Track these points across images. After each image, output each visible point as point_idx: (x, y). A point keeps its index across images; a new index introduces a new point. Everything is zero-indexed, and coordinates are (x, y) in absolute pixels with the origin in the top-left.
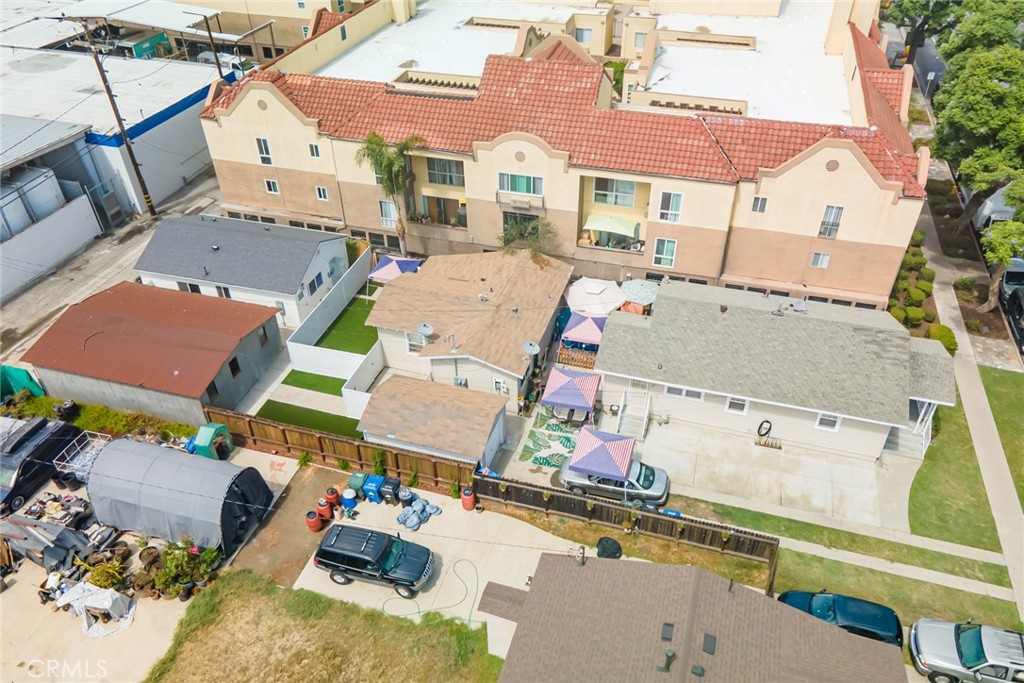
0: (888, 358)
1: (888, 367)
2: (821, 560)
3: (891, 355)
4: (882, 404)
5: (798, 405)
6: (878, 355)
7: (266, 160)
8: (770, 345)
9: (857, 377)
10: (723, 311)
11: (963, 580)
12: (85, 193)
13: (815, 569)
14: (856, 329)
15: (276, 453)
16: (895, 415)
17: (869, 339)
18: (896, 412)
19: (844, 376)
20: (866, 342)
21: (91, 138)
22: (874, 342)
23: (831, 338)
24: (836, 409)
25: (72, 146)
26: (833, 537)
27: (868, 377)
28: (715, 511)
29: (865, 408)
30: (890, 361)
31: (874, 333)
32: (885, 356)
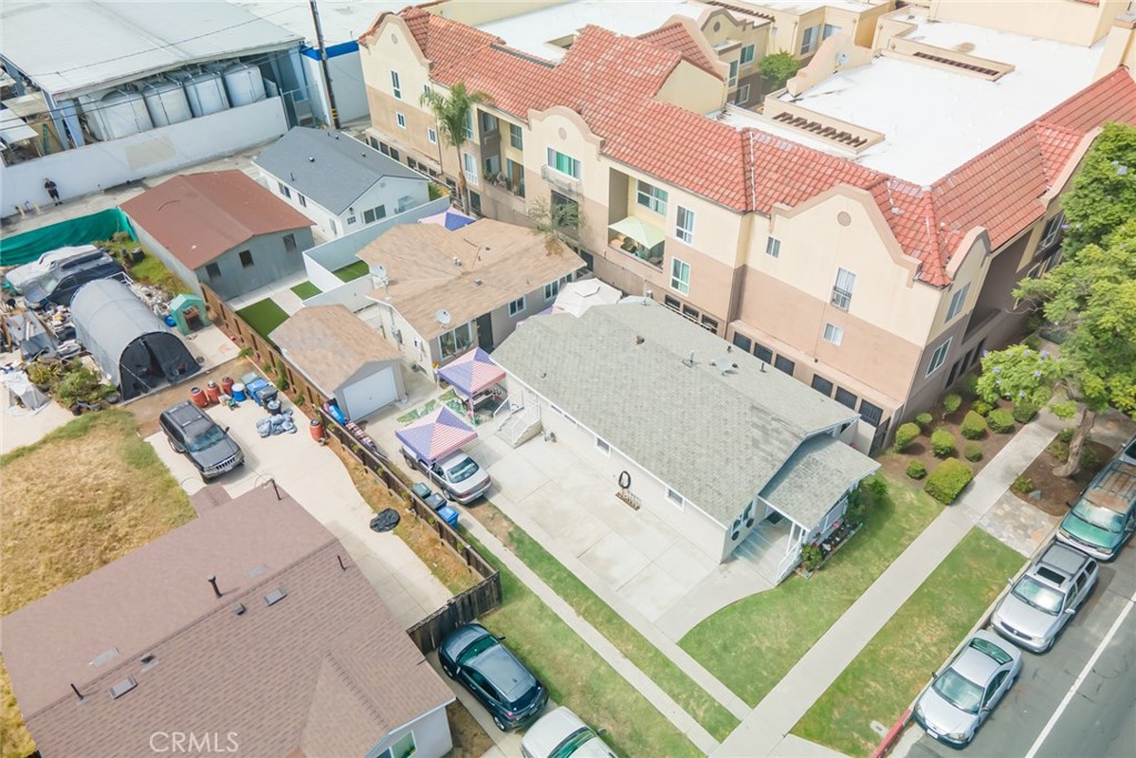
0: (763, 451)
1: (756, 459)
2: (557, 619)
3: (769, 449)
4: (719, 494)
5: (637, 461)
6: (755, 443)
7: (398, 94)
8: (657, 392)
9: (717, 457)
10: (638, 343)
12: (280, 94)
13: (542, 626)
14: (753, 407)
15: (234, 340)
16: (724, 510)
17: (760, 423)
18: (727, 508)
19: (704, 451)
20: (754, 425)
21: (304, 50)
22: (763, 429)
23: (722, 407)
24: (670, 480)
25: (286, 52)
26: (594, 608)
27: (727, 460)
28: (510, 533)
29: (700, 491)
30: (763, 454)
31: (769, 418)
32: (762, 446)
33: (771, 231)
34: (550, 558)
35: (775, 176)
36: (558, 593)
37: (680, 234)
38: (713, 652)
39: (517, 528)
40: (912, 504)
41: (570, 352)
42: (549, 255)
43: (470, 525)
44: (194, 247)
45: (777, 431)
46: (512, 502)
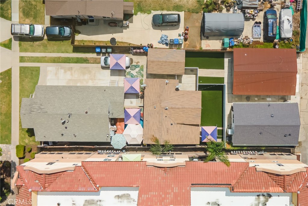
0: (38, 104)
1: (39, 101)
3: (38, 105)
6: (41, 105)
8: (72, 103)
9: (48, 97)
10: (86, 113)
11: (30, 56)
13: (63, 49)
17: (43, 110)
19: (52, 97)
22: (41, 109)
23: (54, 108)
26: (59, 60)
27: (45, 98)
28: (88, 61)
29: (47, 88)
30: (38, 103)
31: (42, 112)
32: (39, 105)
34: (76, 63)
36: (67, 57)
38: (33, 71)
39: (89, 63)
43: (97, 55)
44: (246, 55)
45: (38, 110)
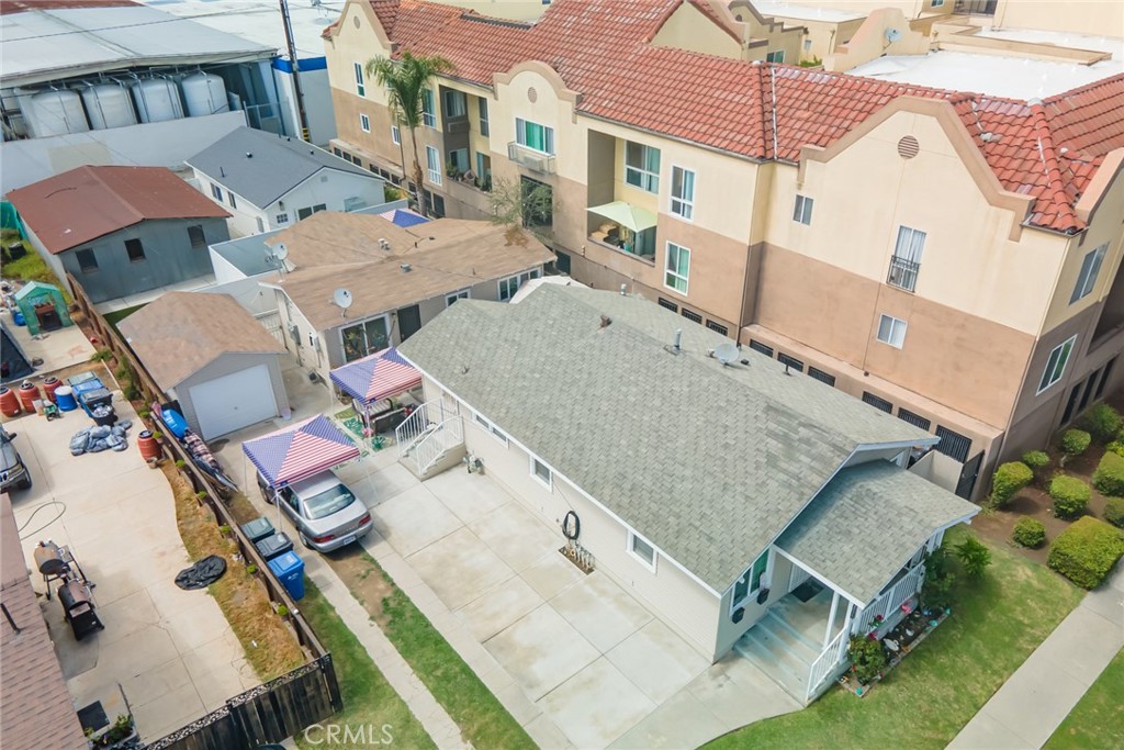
0: (785, 471)
1: (773, 485)
3: (793, 468)
4: (710, 539)
5: (583, 487)
6: (772, 460)
7: (361, 91)
8: (624, 389)
9: (708, 481)
10: (603, 325)
14: (769, 408)
15: (94, 342)
16: (715, 566)
17: (780, 430)
18: (722, 561)
19: (688, 473)
20: (772, 434)
21: (275, 62)
22: (785, 439)
23: (720, 408)
24: (632, 517)
25: (256, 65)
26: (493, 727)
27: (725, 487)
28: (385, 602)
29: (678, 534)
30: (782, 476)
31: (795, 423)
32: (783, 465)
33: (800, 186)
35: (806, 115)
36: (438, 700)
37: (676, 207)
39: (399, 593)
40: (1029, 585)
41: (506, 340)
42: (509, 244)
44: (69, 231)
45: (807, 442)
46: (401, 556)
